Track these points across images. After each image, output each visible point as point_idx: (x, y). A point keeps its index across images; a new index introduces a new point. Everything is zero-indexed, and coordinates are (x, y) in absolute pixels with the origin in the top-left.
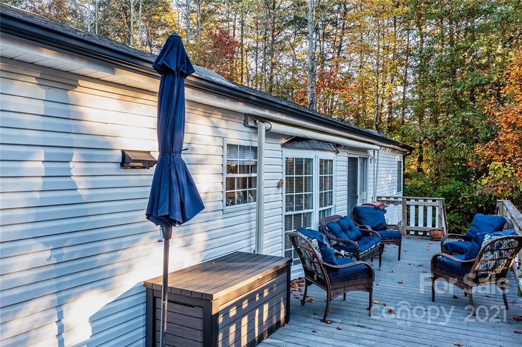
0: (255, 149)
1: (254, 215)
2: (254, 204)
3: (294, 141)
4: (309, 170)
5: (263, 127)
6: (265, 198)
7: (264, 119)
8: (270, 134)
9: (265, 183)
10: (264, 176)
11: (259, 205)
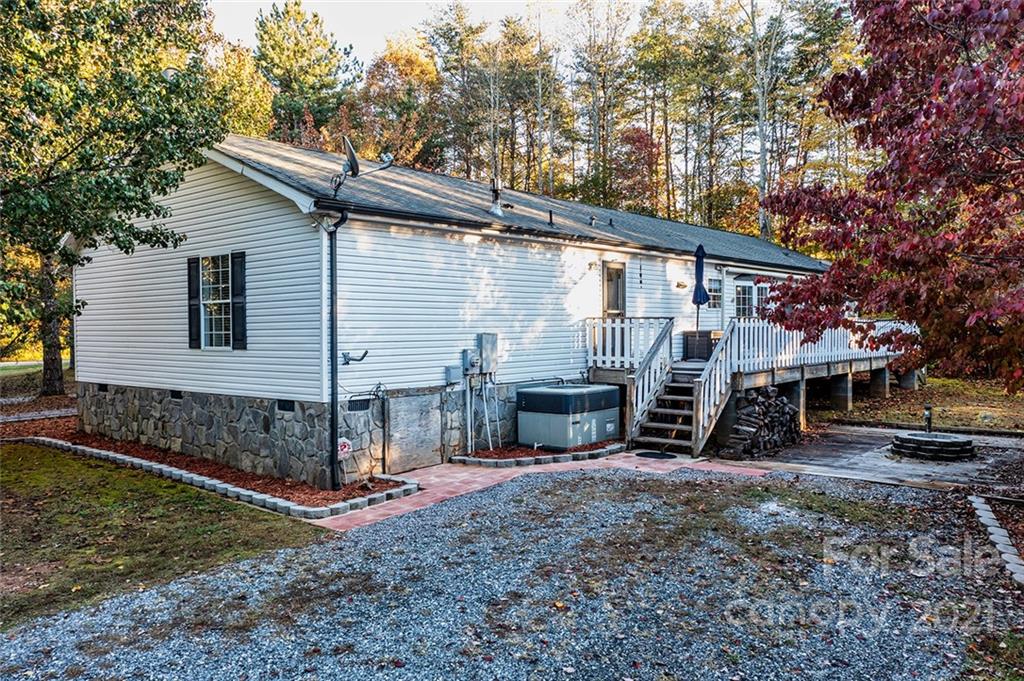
0: (720, 281)
1: (720, 315)
2: (720, 309)
3: (741, 276)
4: (750, 293)
5: (725, 269)
6: (726, 307)
7: (725, 266)
8: (728, 273)
9: (725, 299)
10: (725, 295)
11: (722, 312)
